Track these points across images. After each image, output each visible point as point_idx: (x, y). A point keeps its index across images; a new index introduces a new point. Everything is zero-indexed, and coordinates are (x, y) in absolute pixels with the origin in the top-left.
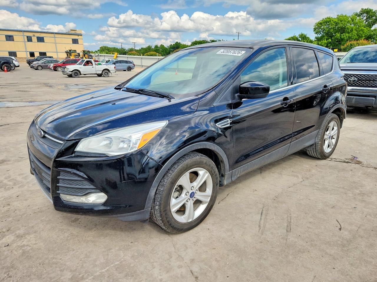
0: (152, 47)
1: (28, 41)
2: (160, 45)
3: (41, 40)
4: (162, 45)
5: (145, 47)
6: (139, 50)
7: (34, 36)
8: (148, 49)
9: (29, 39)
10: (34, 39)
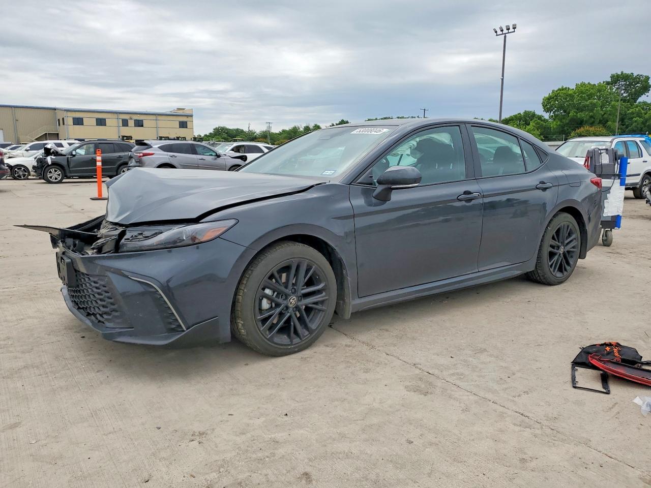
0: (299, 129)
1: (123, 125)
2: (313, 125)
3: (139, 124)
4: (316, 125)
5: (288, 129)
6: (278, 134)
7: (131, 119)
8: (292, 132)
9: (125, 123)
10: (131, 123)
